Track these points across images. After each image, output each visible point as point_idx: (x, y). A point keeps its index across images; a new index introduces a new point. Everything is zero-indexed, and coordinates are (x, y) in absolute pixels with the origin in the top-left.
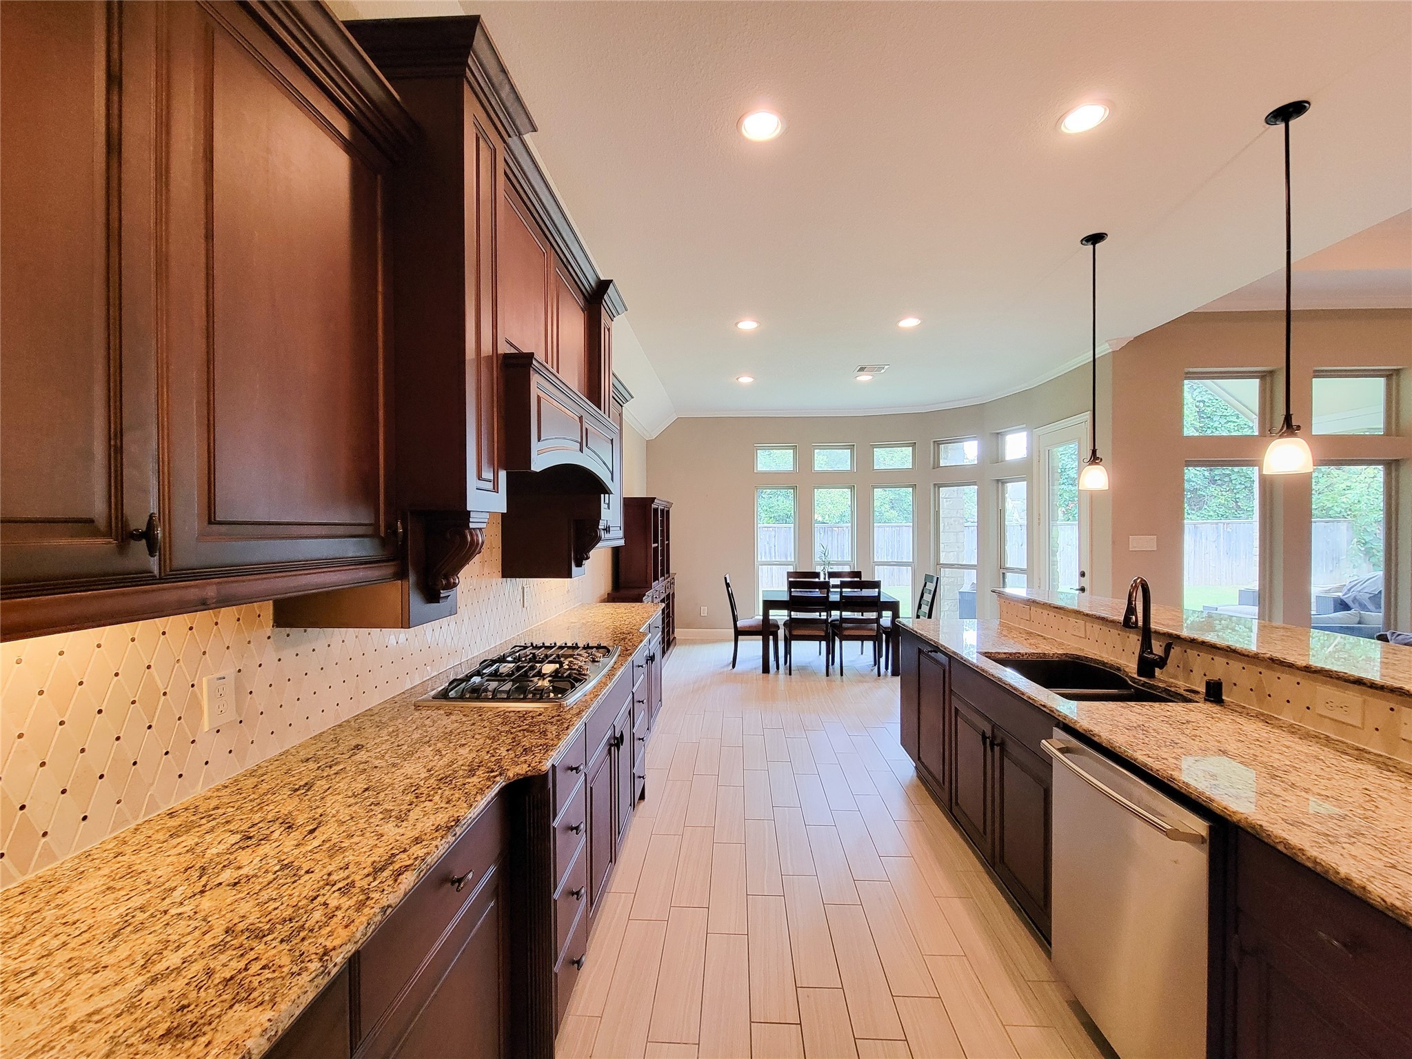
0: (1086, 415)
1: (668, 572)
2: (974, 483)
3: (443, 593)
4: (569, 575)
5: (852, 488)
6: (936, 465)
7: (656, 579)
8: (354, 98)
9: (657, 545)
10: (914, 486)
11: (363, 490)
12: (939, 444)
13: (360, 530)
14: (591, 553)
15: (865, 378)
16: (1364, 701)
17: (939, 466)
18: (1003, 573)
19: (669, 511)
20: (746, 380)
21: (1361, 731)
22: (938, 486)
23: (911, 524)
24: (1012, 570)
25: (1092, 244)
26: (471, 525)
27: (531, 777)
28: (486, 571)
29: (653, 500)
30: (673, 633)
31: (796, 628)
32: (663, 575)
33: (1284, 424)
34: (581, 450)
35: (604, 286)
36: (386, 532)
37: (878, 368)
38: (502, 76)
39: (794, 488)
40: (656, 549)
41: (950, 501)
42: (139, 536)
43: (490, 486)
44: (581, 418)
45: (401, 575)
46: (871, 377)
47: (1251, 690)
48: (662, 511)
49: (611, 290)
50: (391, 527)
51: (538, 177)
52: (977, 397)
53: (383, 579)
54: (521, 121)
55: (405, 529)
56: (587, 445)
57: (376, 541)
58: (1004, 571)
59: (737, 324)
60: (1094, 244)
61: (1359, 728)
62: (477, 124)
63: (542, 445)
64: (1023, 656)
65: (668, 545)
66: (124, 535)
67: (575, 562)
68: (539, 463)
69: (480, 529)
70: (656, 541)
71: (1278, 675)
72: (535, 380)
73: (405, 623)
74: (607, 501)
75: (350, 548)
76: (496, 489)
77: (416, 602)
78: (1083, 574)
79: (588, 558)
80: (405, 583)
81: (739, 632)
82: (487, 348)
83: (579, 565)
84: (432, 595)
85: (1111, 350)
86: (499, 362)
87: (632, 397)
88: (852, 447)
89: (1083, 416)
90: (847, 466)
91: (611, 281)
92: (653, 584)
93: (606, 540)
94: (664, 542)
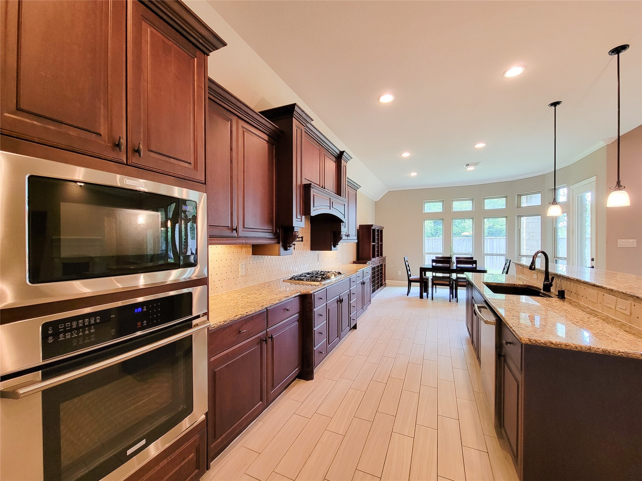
0: (594, 178)
1: (382, 255)
2: (539, 215)
3: (288, 248)
4: (331, 250)
5: (473, 219)
6: (519, 206)
7: (374, 257)
8: (269, 131)
9: (375, 243)
10: (506, 217)
11: (270, 222)
12: (520, 196)
13: (269, 231)
14: (339, 243)
15: (470, 168)
16: (598, 293)
18: (556, 260)
19: (382, 230)
20: (413, 174)
21: (596, 304)
22: (520, 217)
23: (505, 237)
24: (560, 258)
25: (554, 106)
26: (295, 230)
27: (307, 294)
28: (305, 248)
29: (372, 225)
30: (385, 281)
31: (436, 280)
32: (378, 256)
33: (617, 185)
34: (330, 209)
35: (342, 153)
36: (275, 232)
37: (476, 164)
38: (302, 113)
39: (443, 220)
40: (374, 246)
41: (533, 224)
42: (234, 230)
43: (300, 220)
44: (330, 199)
45: (278, 243)
46: (474, 168)
47: (575, 293)
48: (378, 230)
49: (345, 154)
50: (276, 230)
51: (315, 129)
52: (541, 171)
53: (275, 243)
54: (309, 120)
55: (279, 231)
56: (332, 207)
57: (273, 234)
58: (556, 259)
59: (401, 155)
60: (555, 106)
61: (596, 303)
62: (297, 126)
63: (314, 208)
64: (504, 284)
65: (381, 245)
66: (232, 229)
67: (333, 245)
68: (313, 213)
69: (297, 232)
70: (374, 241)
71: (585, 288)
72: (312, 190)
73: (279, 255)
74: (344, 225)
75: (268, 235)
76: (301, 221)
77: (282, 249)
78: (593, 260)
79: (338, 245)
80: (279, 245)
81: (410, 281)
82: (299, 183)
83: (335, 247)
84: (286, 249)
85: (606, 144)
86: (303, 186)
87: (361, 187)
88: (472, 200)
89: (592, 179)
91: (344, 151)
92: (372, 259)
93: (347, 239)
94: (379, 243)
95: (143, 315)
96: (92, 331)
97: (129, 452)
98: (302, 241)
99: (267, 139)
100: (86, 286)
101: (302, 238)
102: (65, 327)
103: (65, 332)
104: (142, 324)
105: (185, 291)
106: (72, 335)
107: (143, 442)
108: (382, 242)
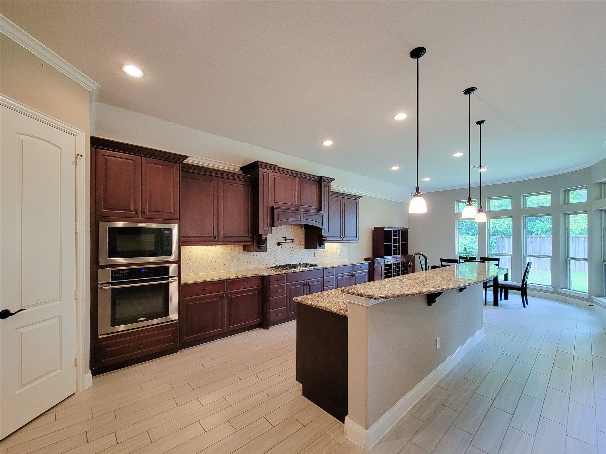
1: (405, 253)
4: (316, 249)
5: (512, 218)
6: (566, 202)
7: (388, 255)
8: (243, 179)
10: (552, 215)
19: (406, 231)
22: (567, 215)
26: (263, 237)
29: (384, 227)
32: (397, 254)
34: (301, 220)
35: (321, 178)
36: (250, 238)
40: (388, 245)
43: (267, 230)
44: (301, 213)
45: (253, 244)
48: (397, 231)
55: (253, 237)
56: (304, 219)
59: (390, 169)
63: (280, 222)
65: (405, 244)
66: (214, 238)
67: (319, 245)
70: (389, 241)
72: (276, 210)
74: (325, 231)
76: (269, 230)
82: (265, 207)
84: (259, 248)
86: (269, 208)
90: (510, 208)
91: (323, 176)
92: (384, 257)
93: (343, 240)
94: (399, 242)
95: (145, 273)
96: (126, 275)
97: (139, 320)
98: (293, 242)
99: (243, 184)
100: (125, 260)
101: (293, 240)
102: (117, 272)
103: (118, 274)
104: (145, 276)
105: (168, 265)
106: (120, 275)
107: (145, 318)
108: (407, 241)
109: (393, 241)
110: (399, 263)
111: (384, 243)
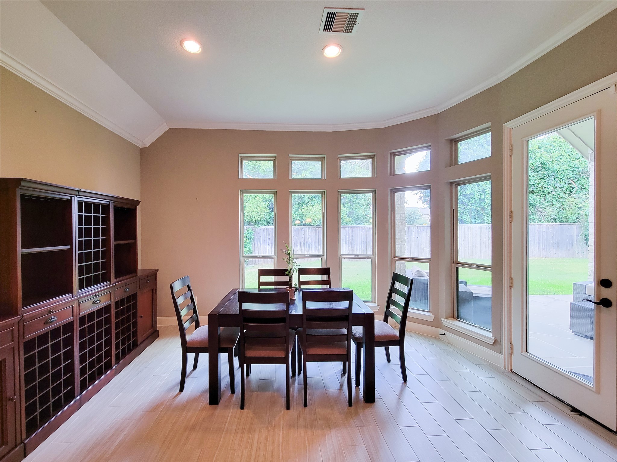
5: (323, 193)
12: (394, 156)
17: (394, 174)
18: (457, 268)
22: (394, 191)
39: (274, 193)
88: (322, 159)
90: (318, 175)
94: (106, 243)
108: (135, 238)
109: (76, 239)
110: (107, 309)
111: (20, 251)
